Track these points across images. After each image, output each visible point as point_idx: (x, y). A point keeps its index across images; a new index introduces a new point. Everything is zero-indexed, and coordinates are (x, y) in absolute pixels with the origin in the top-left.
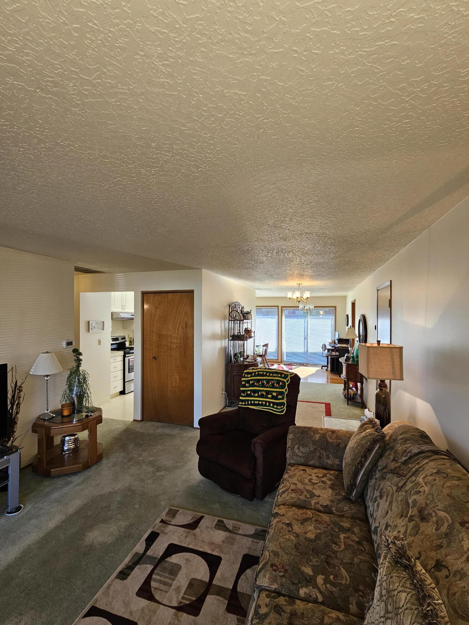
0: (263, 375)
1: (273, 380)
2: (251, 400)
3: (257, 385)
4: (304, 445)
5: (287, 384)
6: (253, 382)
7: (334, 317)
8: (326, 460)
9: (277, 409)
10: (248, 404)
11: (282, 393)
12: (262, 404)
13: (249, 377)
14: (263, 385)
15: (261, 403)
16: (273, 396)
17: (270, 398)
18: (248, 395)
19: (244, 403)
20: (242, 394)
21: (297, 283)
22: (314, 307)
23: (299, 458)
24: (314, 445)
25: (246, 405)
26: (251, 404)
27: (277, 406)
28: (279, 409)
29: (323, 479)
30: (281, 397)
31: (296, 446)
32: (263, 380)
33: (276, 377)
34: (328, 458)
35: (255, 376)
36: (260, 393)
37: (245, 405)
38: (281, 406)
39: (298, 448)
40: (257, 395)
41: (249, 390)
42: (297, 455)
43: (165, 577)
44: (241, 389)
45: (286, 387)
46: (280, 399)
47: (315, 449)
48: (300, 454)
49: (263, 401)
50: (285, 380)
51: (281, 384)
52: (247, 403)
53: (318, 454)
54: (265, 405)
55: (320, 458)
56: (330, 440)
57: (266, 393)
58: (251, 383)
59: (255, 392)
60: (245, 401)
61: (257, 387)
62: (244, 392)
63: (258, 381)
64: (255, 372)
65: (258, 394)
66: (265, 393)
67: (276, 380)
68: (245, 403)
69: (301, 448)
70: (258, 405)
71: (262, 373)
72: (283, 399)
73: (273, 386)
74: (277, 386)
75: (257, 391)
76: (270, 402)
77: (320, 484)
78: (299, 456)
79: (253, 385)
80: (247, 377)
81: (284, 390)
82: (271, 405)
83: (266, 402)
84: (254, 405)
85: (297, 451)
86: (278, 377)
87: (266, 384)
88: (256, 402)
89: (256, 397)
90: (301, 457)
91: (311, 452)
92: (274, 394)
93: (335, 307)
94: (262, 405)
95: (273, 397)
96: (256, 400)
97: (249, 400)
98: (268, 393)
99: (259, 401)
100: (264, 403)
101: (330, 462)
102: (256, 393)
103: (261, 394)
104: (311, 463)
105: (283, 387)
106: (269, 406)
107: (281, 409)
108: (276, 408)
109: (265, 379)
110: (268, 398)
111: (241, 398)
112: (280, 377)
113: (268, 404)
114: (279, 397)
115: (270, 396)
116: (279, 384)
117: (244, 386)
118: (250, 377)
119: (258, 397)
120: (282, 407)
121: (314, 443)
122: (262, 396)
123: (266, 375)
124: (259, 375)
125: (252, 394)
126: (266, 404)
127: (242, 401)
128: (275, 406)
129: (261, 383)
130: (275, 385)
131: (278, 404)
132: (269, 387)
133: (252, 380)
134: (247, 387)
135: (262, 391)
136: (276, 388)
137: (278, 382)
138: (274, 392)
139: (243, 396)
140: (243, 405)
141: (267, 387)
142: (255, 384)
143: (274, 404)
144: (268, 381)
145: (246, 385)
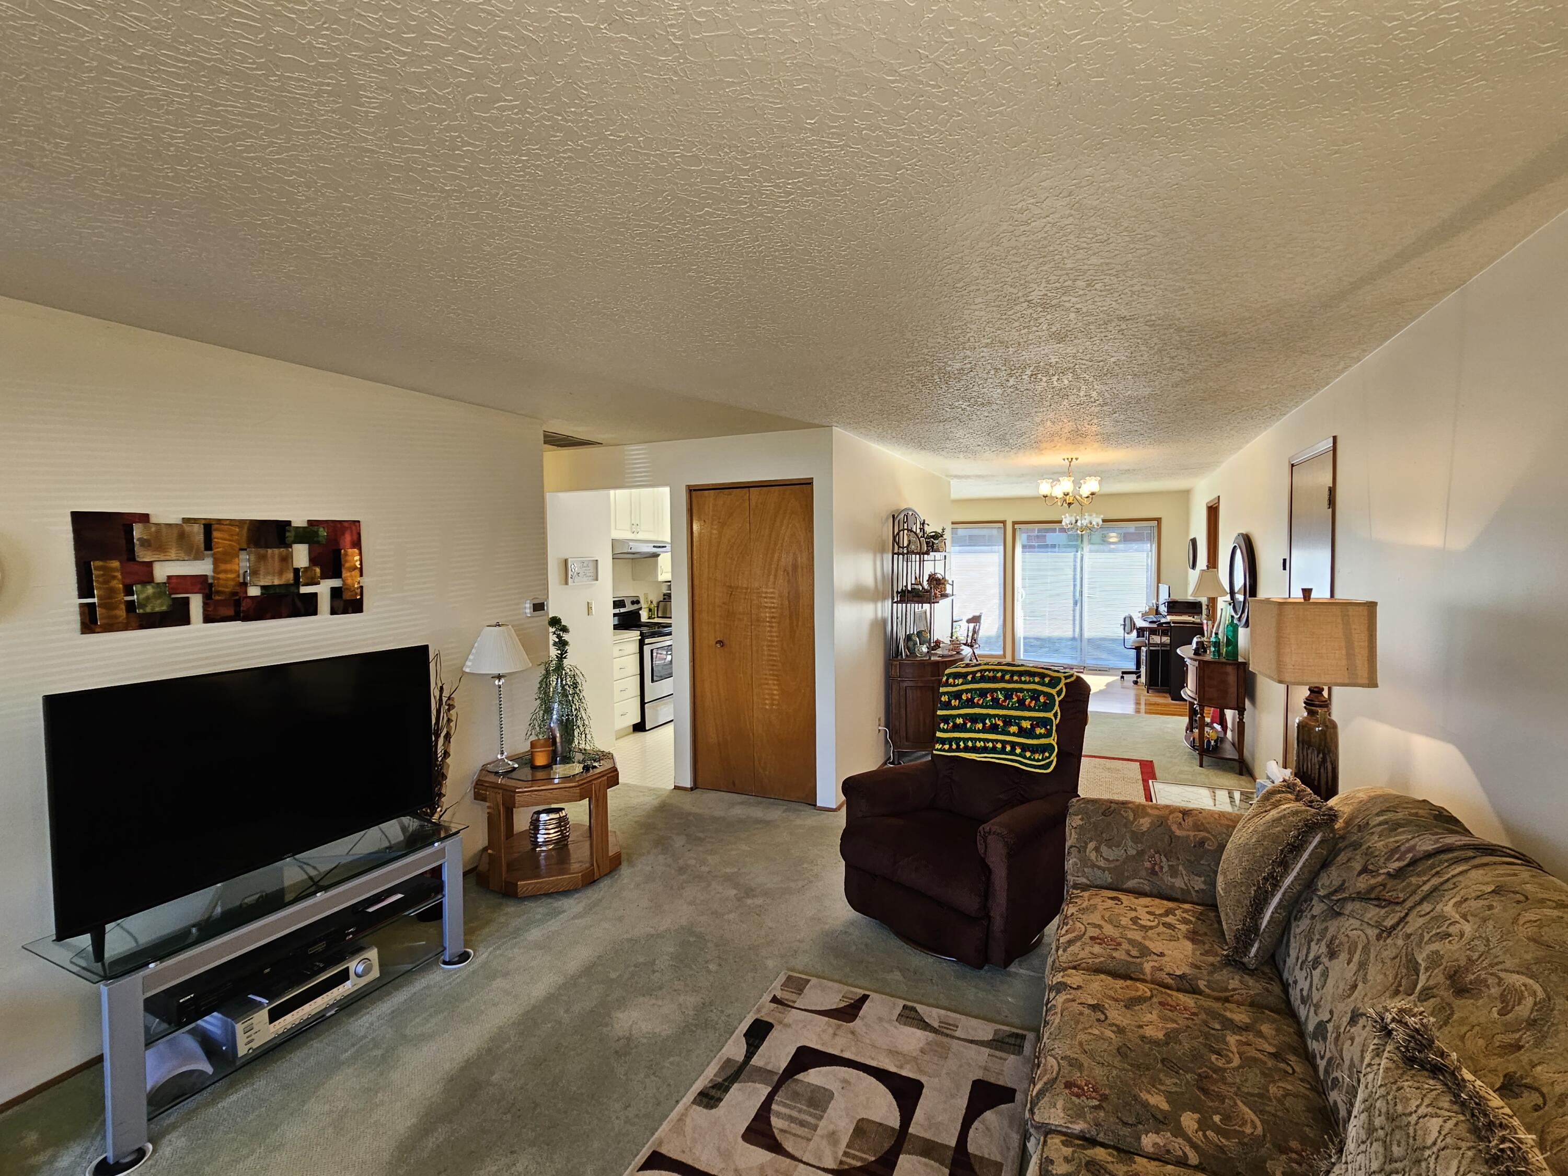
0: (993, 680)
1: (1021, 690)
2: (965, 740)
3: (980, 702)
4: (1110, 843)
5: (1057, 700)
6: (969, 695)
7: (1154, 547)
8: (1168, 879)
9: (1034, 760)
10: (958, 749)
11: (1045, 722)
12: (994, 748)
13: (958, 685)
14: (996, 704)
15: (990, 745)
16: (1021, 728)
17: (1014, 735)
18: (956, 728)
19: (947, 747)
20: (942, 725)
21: (1066, 457)
22: (1104, 521)
23: (1099, 872)
24: (1136, 843)
25: (954, 751)
26: (967, 749)
27: (1033, 752)
28: (1038, 760)
29: (1170, 919)
30: (1043, 731)
31: (1091, 845)
32: (996, 690)
33: (1029, 683)
34: (1174, 872)
35: (974, 681)
36: (987, 721)
37: (950, 750)
38: (1043, 752)
39: (1097, 849)
40: (980, 726)
41: (959, 716)
42: (1094, 866)
43: (800, 1111)
44: (939, 713)
45: (1057, 707)
46: (1040, 736)
47: (1141, 853)
48: (1102, 863)
49: (997, 741)
50: (1053, 692)
51: (1042, 699)
52: (954, 746)
53: (1148, 865)
54: (1003, 751)
55: (1153, 873)
56: (1178, 833)
57: (1003, 722)
58: (964, 697)
59: (974, 719)
60: (950, 741)
61: (981, 707)
62: (946, 719)
63: (983, 693)
64: (974, 673)
65: (984, 724)
66: (1001, 723)
67: (1028, 690)
68: (951, 745)
69: (1103, 848)
70: (985, 750)
71: (991, 674)
72: (1048, 735)
73: (1022, 705)
74: (1032, 705)
75: (982, 718)
76: (1014, 745)
77: (1161, 929)
78: (1099, 868)
79: (970, 703)
80: (955, 685)
81: (1050, 715)
82: (1018, 751)
83: (1004, 743)
84: (974, 750)
85: (1093, 856)
86: (1034, 682)
87: (1004, 701)
88: (978, 744)
89: (979, 731)
90: (1104, 870)
91: (1129, 858)
92: (1026, 724)
93: (1158, 520)
94: (994, 750)
95: (1022, 732)
96: (980, 740)
97: (960, 739)
98: (1008, 721)
99: (986, 740)
100: (999, 746)
101: (1179, 883)
102: (977, 723)
103: (992, 724)
104: (1131, 884)
105: (1047, 707)
106: (1012, 752)
107: (1043, 760)
108: (1029, 759)
109: (1001, 690)
110: (1009, 734)
111: (939, 734)
112: (1038, 683)
113: (1008, 748)
114: (1038, 731)
115: (1014, 729)
116: (1037, 699)
117: (947, 705)
118: (962, 684)
119: (984, 731)
120: (1047, 754)
121: (1137, 837)
122: (994, 729)
123: (1002, 679)
124: (983, 679)
125: (969, 725)
126: (1004, 748)
127: (943, 741)
128: (1028, 754)
129: (989, 698)
130: (1027, 702)
131: (1034, 749)
132: (1012, 708)
133: (967, 691)
134: (955, 708)
135: (995, 716)
136: (1029, 709)
137: (1035, 695)
138: (1025, 718)
139: (944, 731)
140: (944, 750)
141: (1007, 708)
142: (976, 701)
143: (1025, 747)
144: (1008, 694)
145: (953, 702)
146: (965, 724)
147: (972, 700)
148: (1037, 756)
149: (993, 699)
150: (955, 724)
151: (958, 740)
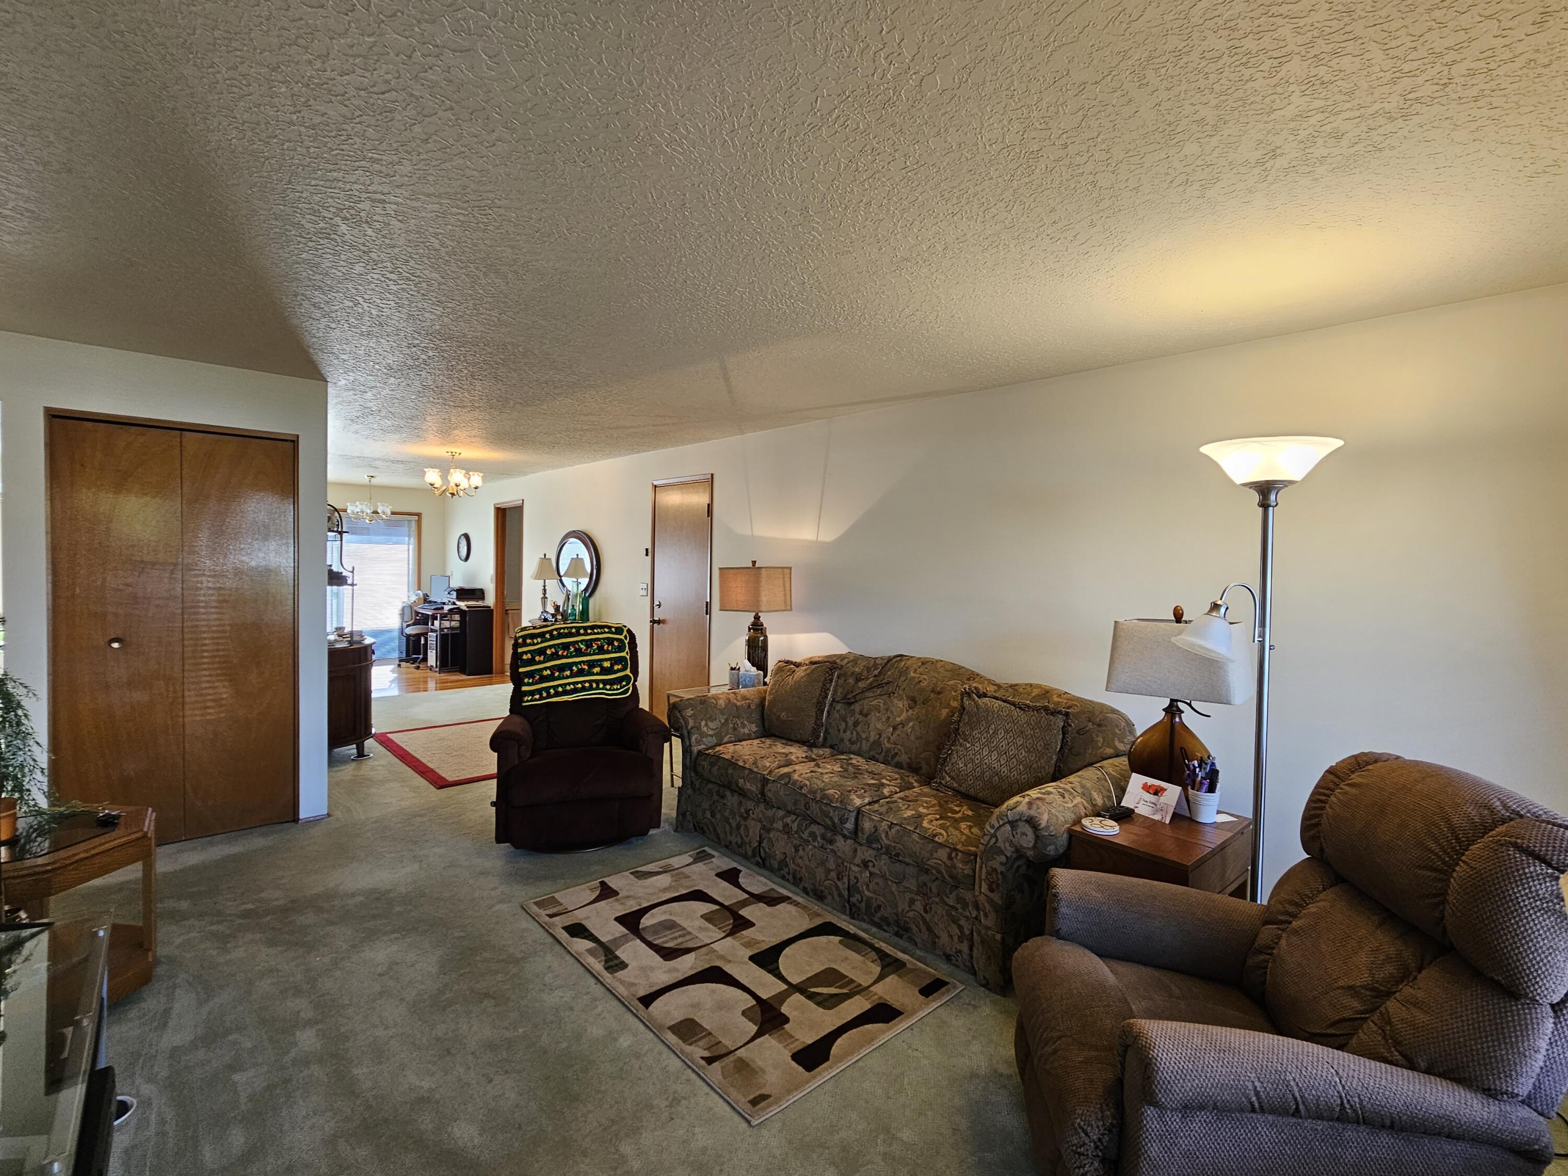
0: (570, 635)
1: (598, 639)
2: (554, 687)
3: (565, 654)
4: (712, 719)
5: (626, 642)
6: (553, 650)
8: (742, 730)
9: (614, 690)
10: (549, 696)
11: (621, 660)
13: (538, 643)
14: (579, 653)
15: (580, 686)
16: (602, 668)
17: (597, 674)
18: (544, 679)
19: (537, 697)
20: (526, 680)
23: (710, 738)
24: (723, 715)
25: (545, 698)
26: (557, 694)
27: (611, 684)
28: (617, 689)
30: (620, 667)
31: (703, 723)
32: (577, 642)
33: (602, 633)
34: (744, 726)
35: (553, 638)
36: (574, 668)
37: (541, 698)
38: (620, 682)
39: (706, 725)
40: (568, 673)
41: (546, 669)
42: (707, 735)
44: (521, 670)
45: (627, 649)
46: (619, 671)
47: (726, 720)
48: (711, 732)
49: (585, 682)
50: (622, 637)
51: (616, 644)
52: (545, 694)
53: (731, 725)
54: (591, 688)
55: (735, 729)
56: (738, 704)
57: (589, 666)
58: (549, 652)
59: (561, 668)
60: (539, 691)
61: (567, 657)
62: (530, 674)
63: (565, 647)
64: (550, 632)
65: (572, 671)
66: (586, 667)
67: (604, 639)
68: (541, 695)
69: (709, 723)
70: (575, 691)
71: (566, 631)
72: (624, 669)
73: (601, 650)
74: (610, 648)
75: (569, 666)
76: (597, 682)
78: (710, 735)
79: (555, 656)
80: (534, 644)
81: (624, 654)
82: (601, 686)
83: (590, 682)
84: (566, 693)
85: (705, 729)
86: (605, 632)
87: (587, 649)
88: (568, 688)
89: (567, 677)
91: (723, 724)
92: (607, 664)
93: (419, 515)
94: (584, 689)
95: (604, 671)
96: (569, 684)
97: (550, 687)
98: (591, 664)
99: (573, 683)
100: (587, 685)
101: (747, 731)
102: (564, 671)
103: (578, 669)
104: (726, 740)
105: (621, 649)
106: (598, 688)
107: (621, 688)
108: (610, 690)
109: (582, 641)
110: (594, 674)
111: (524, 688)
112: (608, 633)
113: (594, 685)
114: (616, 667)
115: (597, 670)
116: (612, 644)
117: (532, 662)
118: (542, 642)
119: (572, 676)
120: (624, 683)
121: (722, 712)
122: (581, 673)
123: (578, 634)
124: (560, 636)
125: (557, 674)
126: (591, 686)
127: (532, 693)
128: (608, 687)
129: (572, 649)
130: (606, 647)
131: (612, 682)
132: (594, 654)
133: (550, 647)
134: (540, 662)
135: (580, 663)
136: (608, 652)
137: (610, 641)
138: (606, 660)
139: (529, 684)
140: (536, 700)
141: (590, 655)
142: (560, 653)
143: (605, 682)
144: (589, 644)
145: (537, 658)
146: (553, 674)
147: (557, 653)
148: (615, 687)
149: (576, 650)
150: (533, 677)
151: (547, 689)
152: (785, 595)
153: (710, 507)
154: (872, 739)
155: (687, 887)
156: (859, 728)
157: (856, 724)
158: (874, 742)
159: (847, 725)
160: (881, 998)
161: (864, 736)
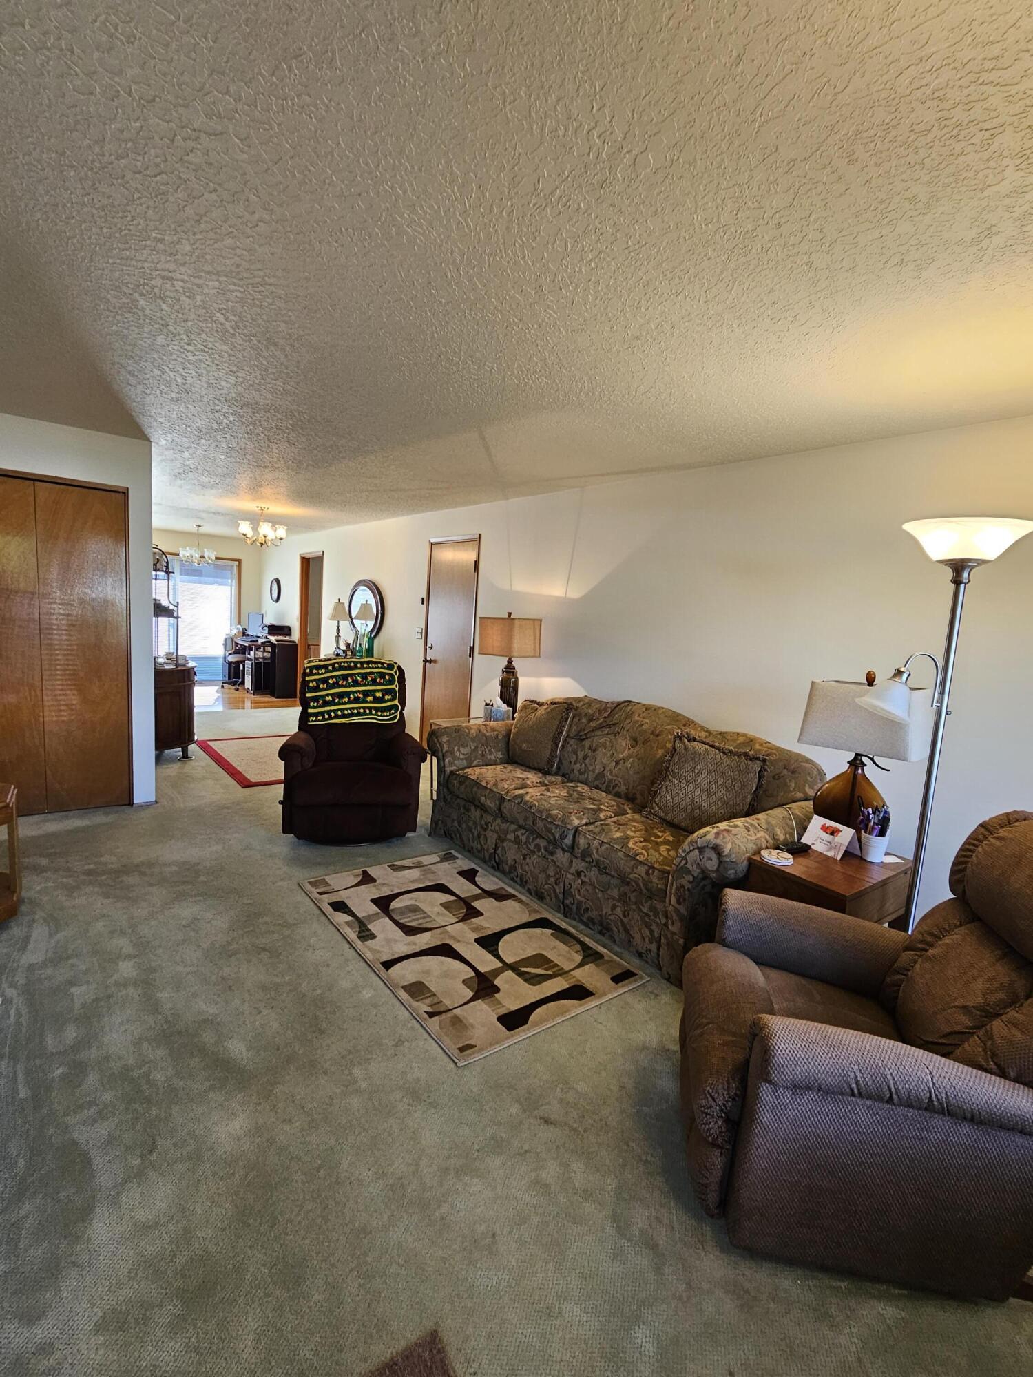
0: (349, 668)
1: (373, 673)
2: (335, 711)
3: (344, 683)
4: (463, 745)
5: (396, 677)
6: (334, 680)
7: (235, 583)
8: (489, 757)
9: (384, 716)
10: (330, 718)
11: (391, 692)
13: (322, 674)
14: (356, 683)
15: (355, 711)
16: (375, 697)
17: (371, 702)
18: (326, 704)
19: (320, 718)
20: (312, 704)
23: (461, 761)
24: (474, 743)
25: (327, 720)
26: (337, 717)
27: (382, 712)
28: (387, 716)
30: (390, 697)
31: (456, 748)
32: (354, 674)
33: (376, 668)
34: (491, 753)
35: (334, 670)
36: (351, 696)
37: (324, 719)
38: (390, 710)
39: (459, 750)
40: (346, 700)
41: (328, 695)
42: (459, 759)
44: (308, 695)
45: (396, 682)
46: (389, 700)
47: (476, 747)
48: (462, 756)
49: (360, 708)
50: (393, 672)
51: (387, 677)
52: (326, 717)
53: (480, 752)
54: (365, 713)
55: (483, 755)
56: (488, 734)
57: (364, 695)
58: (331, 681)
59: (341, 695)
60: (322, 714)
61: (345, 686)
62: (315, 699)
63: (345, 677)
64: (333, 665)
65: (349, 698)
66: (361, 696)
67: (377, 673)
68: (323, 716)
69: (461, 749)
70: (352, 715)
71: (346, 665)
72: (393, 699)
73: (374, 682)
74: (382, 681)
75: (347, 694)
76: (370, 709)
79: (336, 685)
80: (319, 674)
81: (393, 687)
82: (373, 712)
83: (364, 708)
84: (343, 716)
85: (458, 754)
86: (379, 668)
87: (362, 680)
88: (346, 712)
89: (345, 703)
90: (462, 759)
91: (473, 751)
92: (379, 694)
93: (239, 561)
94: (359, 714)
95: (376, 700)
96: (347, 709)
97: (331, 711)
98: (366, 694)
99: (350, 709)
100: (362, 711)
101: (493, 758)
102: (343, 698)
103: (355, 697)
104: (475, 763)
105: (391, 682)
106: (370, 714)
107: (390, 715)
108: (381, 716)
109: (358, 674)
110: (367, 702)
111: (310, 711)
112: (381, 668)
113: (368, 711)
114: (386, 697)
115: (370, 698)
116: (384, 678)
117: (316, 689)
118: (325, 673)
119: (350, 702)
120: (393, 711)
121: (473, 740)
122: (357, 700)
123: (355, 667)
124: (341, 668)
125: (337, 700)
126: (365, 711)
127: (316, 715)
128: (379, 713)
129: (350, 680)
130: (378, 680)
131: (383, 710)
132: (368, 685)
133: (332, 677)
134: (324, 690)
135: (356, 692)
136: (380, 684)
137: (382, 675)
138: (378, 691)
139: (314, 707)
140: (319, 721)
141: (365, 685)
142: (340, 683)
143: (377, 709)
144: (364, 676)
145: (321, 686)
146: (334, 700)
147: (337, 682)
148: (385, 714)
149: (353, 681)
150: (318, 702)
151: (329, 712)
152: (535, 643)
153: (477, 564)
154: (597, 772)
155: (433, 881)
156: (587, 761)
157: (585, 757)
158: (599, 774)
159: (577, 758)
160: (578, 980)
161: (591, 768)
